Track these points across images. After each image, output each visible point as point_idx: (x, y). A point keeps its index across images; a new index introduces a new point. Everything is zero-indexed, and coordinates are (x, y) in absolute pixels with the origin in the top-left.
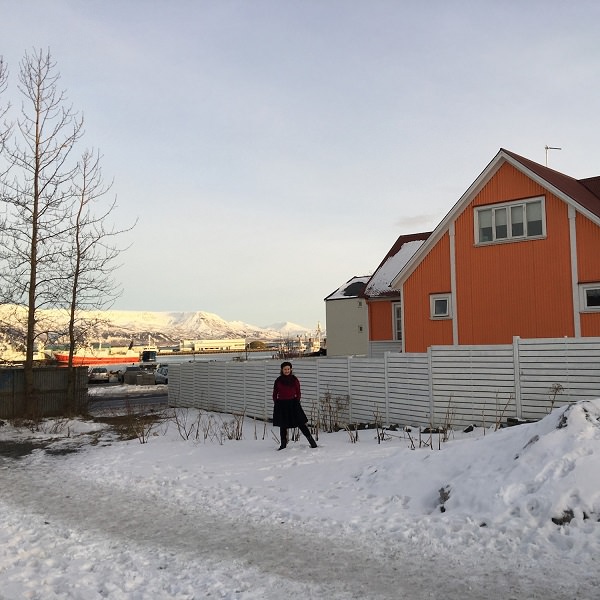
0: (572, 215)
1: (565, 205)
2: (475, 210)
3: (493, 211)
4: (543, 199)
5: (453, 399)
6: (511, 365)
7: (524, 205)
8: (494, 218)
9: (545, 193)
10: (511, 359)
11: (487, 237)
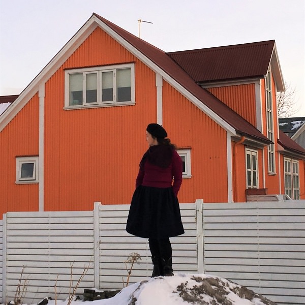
0: (159, 84)
1: (154, 74)
2: (66, 72)
3: (84, 74)
4: (132, 66)
5: (27, 270)
6: (91, 233)
7: (115, 71)
8: (84, 81)
9: (135, 61)
10: (91, 226)
11: (77, 101)
